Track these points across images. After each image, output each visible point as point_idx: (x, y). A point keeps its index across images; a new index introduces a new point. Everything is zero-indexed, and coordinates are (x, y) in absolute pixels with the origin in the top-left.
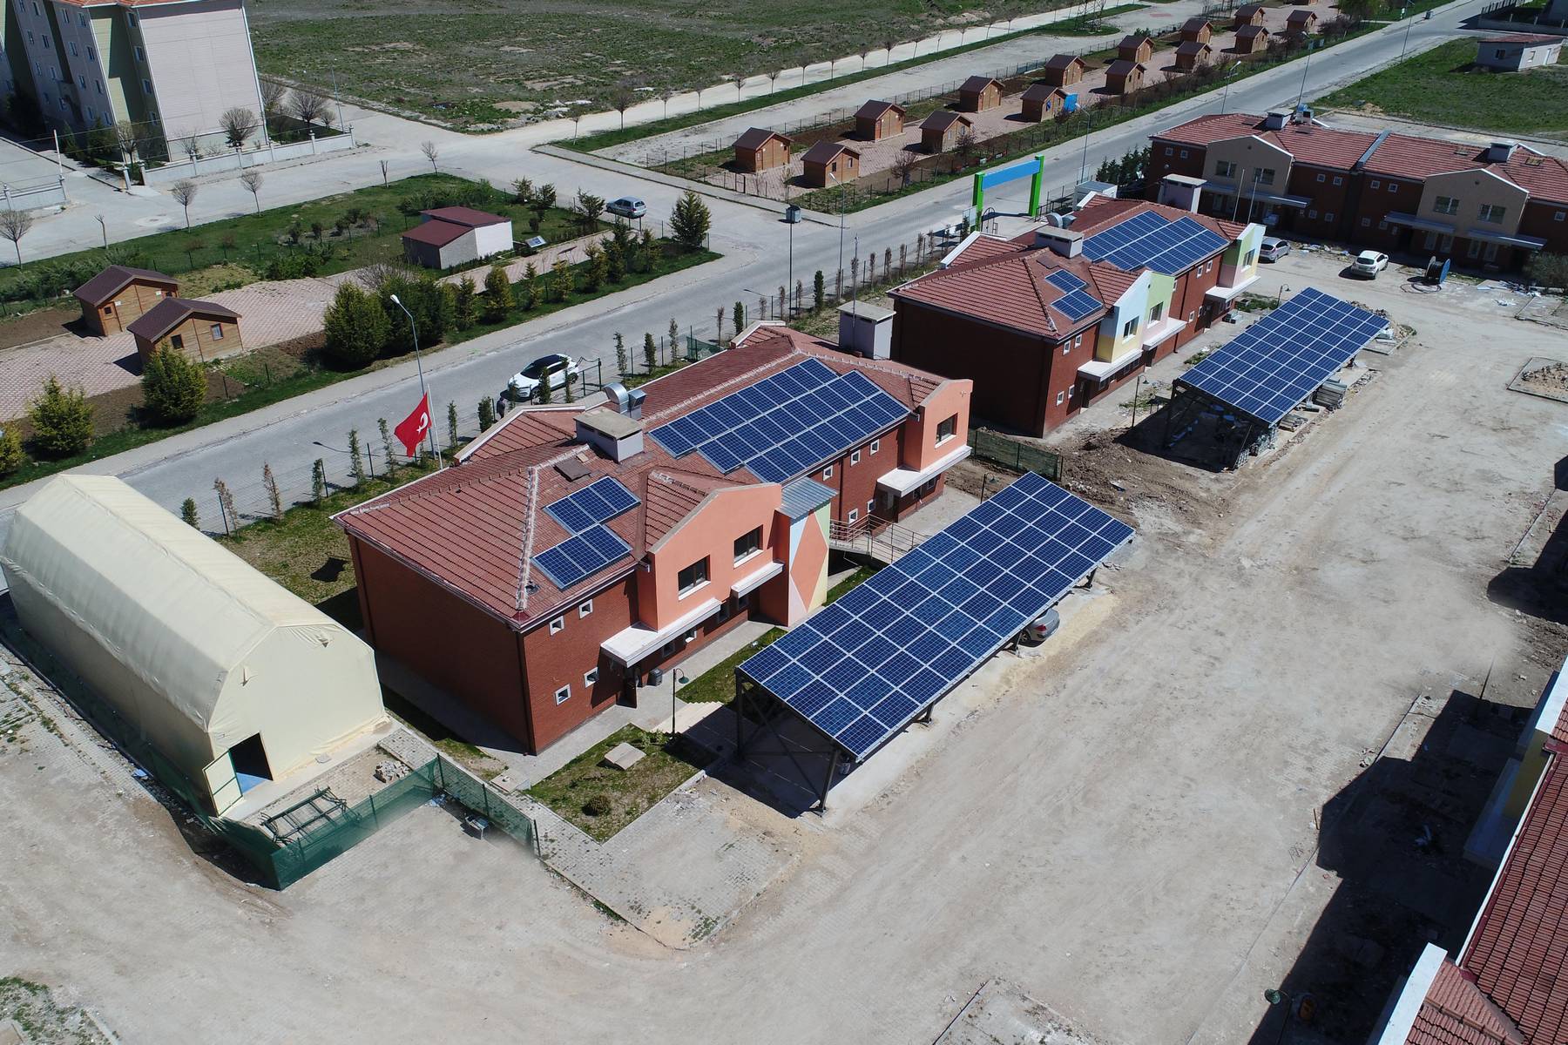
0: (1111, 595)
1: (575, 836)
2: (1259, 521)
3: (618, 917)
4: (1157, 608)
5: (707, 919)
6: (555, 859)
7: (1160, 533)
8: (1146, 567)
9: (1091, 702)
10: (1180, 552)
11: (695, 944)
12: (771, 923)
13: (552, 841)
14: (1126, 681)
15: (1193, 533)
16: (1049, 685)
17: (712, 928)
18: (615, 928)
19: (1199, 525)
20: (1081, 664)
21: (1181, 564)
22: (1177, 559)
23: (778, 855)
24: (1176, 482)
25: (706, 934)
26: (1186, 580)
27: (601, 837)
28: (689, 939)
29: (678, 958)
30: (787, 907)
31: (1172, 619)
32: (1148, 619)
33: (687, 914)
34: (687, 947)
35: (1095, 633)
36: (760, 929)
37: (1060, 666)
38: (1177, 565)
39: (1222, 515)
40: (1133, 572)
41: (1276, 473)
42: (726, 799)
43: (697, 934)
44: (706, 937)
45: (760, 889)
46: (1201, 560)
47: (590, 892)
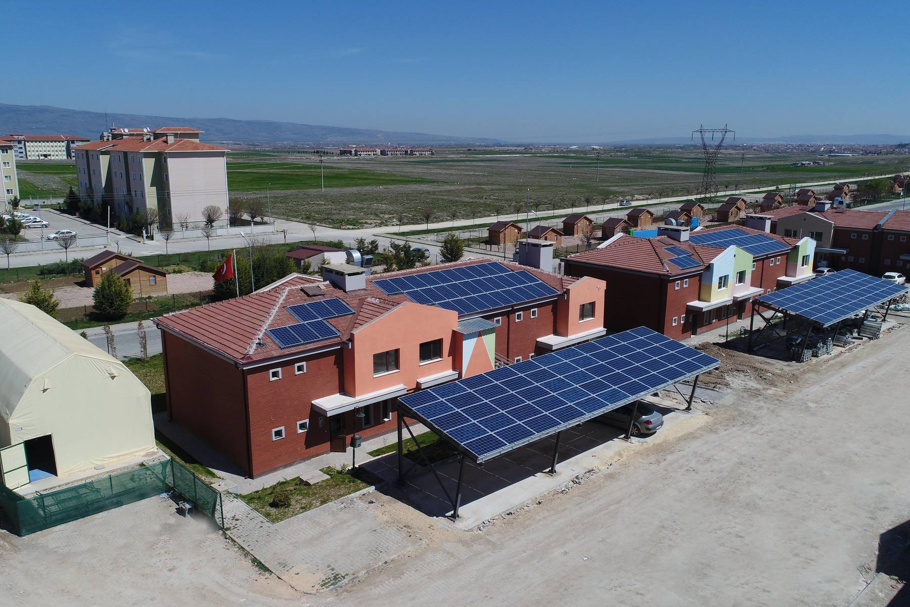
0: (706, 416)
1: (256, 518)
2: (821, 386)
3: (267, 569)
4: (741, 423)
5: (338, 575)
6: (233, 531)
7: (745, 389)
8: (734, 404)
9: (685, 469)
10: (760, 398)
11: (322, 591)
12: (390, 583)
13: (237, 520)
14: (715, 460)
15: (771, 389)
16: (652, 458)
17: (340, 581)
18: (261, 577)
19: (775, 386)
20: (679, 449)
21: (762, 403)
22: (759, 401)
23: (410, 539)
24: (758, 365)
25: (333, 584)
26: (765, 411)
27: (274, 520)
28: (317, 587)
29: (304, 600)
30: (408, 572)
31: (753, 430)
32: (734, 429)
33: (322, 570)
34: (315, 592)
35: (692, 433)
36: (380, 586)
37: (663, 449)
38: (758, 403)
39: (792, 382)
40: (724, 406)
41: (832, 365)
42: (382, 506)
43: (326, 584)
44: (332, 587)
45: (387, 558)
46: (777, 402)
47: (251, 552)
